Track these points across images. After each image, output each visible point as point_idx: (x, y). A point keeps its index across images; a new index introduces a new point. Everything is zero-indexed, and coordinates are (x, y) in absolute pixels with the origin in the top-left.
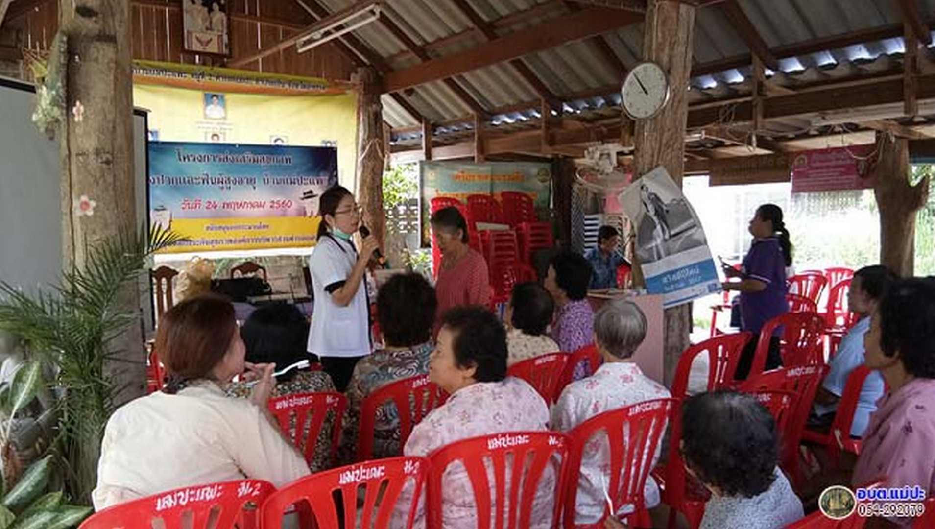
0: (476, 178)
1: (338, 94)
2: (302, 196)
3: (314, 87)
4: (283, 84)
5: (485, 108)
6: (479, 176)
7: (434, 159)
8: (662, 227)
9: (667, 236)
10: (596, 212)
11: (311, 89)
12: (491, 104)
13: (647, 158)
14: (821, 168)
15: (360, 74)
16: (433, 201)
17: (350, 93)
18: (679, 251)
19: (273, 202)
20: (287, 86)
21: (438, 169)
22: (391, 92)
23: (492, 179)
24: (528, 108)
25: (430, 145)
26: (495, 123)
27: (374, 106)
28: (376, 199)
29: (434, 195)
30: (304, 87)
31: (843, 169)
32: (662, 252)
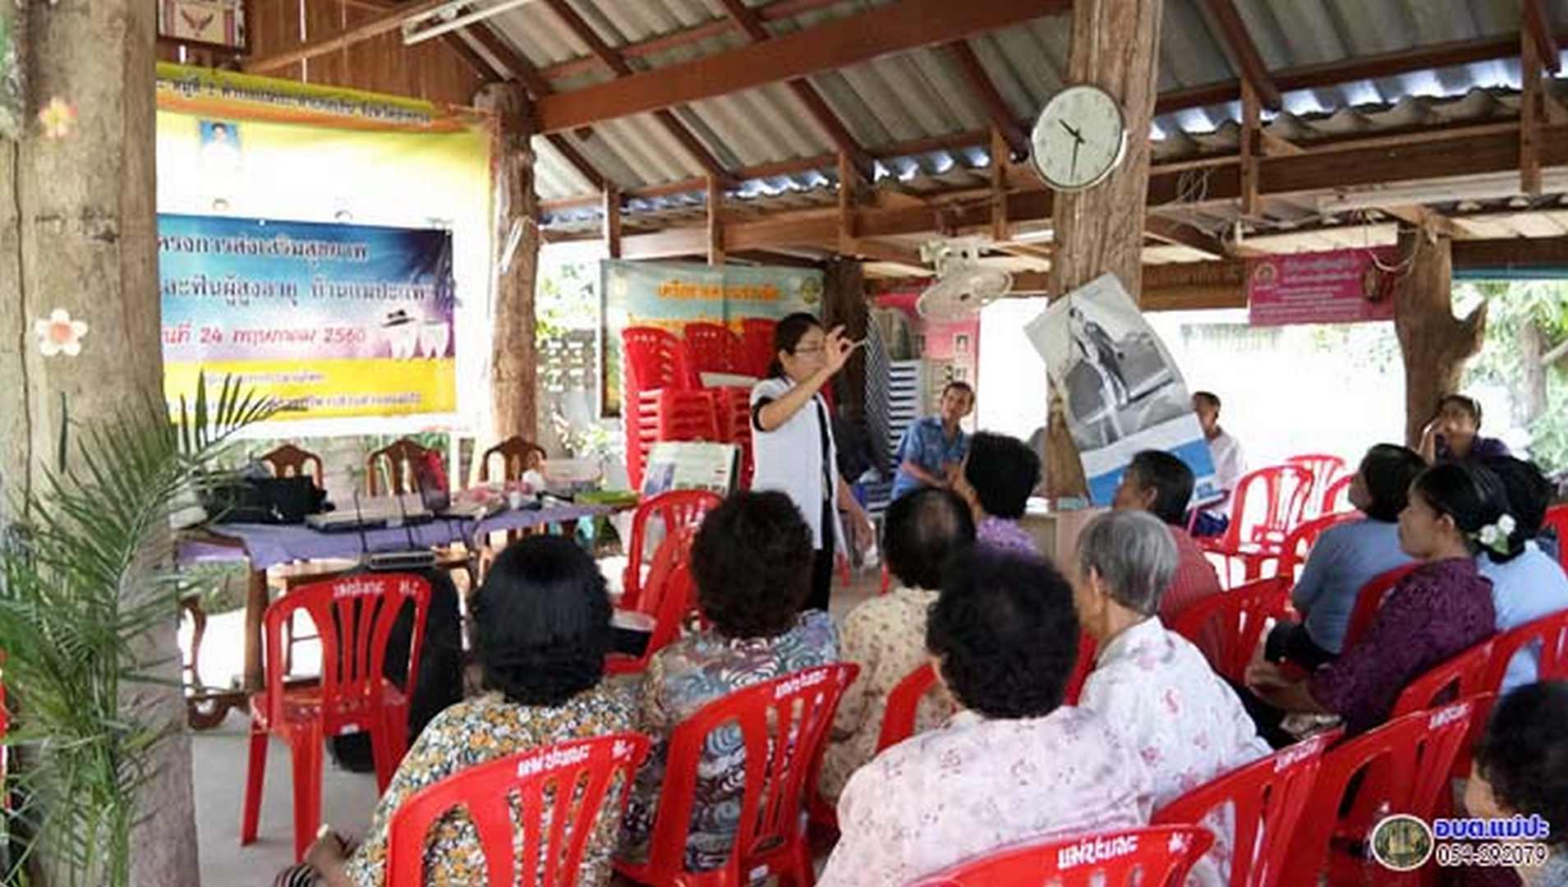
0: (698, 293)
1: (453, 131)
2: (388, 321)
3: (409, 115)
4: (353, 106)
5: (727, 168)
6: (706, 292)
7: (624, 257)
8: (1115, 385)
9: (1124, 401)
10: (907, 356)
11: (404, 120)
12: (737, 160)
13: (1080, 261)
14: (1302, 285)
15: (492, 97)
16: (627, 333)
17: (477, 129)
18: (1144, 427)
19: (330, 331)
20: (358, 111)
21: (635, 275)
22: (551, 132)
23: (726, 296)
24: (808, 168)
25: (618, 232)
26: (742, 194)
27: (522, 157)
28: (523, 328)
29: (627, 323)
30: (392, 114)
31: (1337, 288)
32: (1118, 429)
